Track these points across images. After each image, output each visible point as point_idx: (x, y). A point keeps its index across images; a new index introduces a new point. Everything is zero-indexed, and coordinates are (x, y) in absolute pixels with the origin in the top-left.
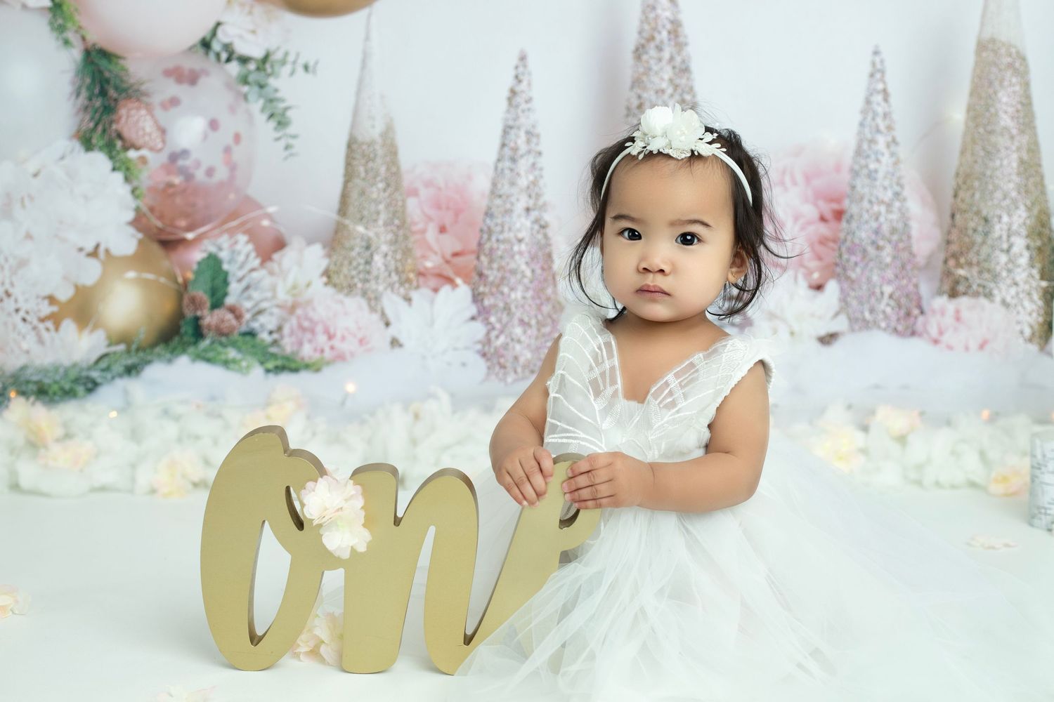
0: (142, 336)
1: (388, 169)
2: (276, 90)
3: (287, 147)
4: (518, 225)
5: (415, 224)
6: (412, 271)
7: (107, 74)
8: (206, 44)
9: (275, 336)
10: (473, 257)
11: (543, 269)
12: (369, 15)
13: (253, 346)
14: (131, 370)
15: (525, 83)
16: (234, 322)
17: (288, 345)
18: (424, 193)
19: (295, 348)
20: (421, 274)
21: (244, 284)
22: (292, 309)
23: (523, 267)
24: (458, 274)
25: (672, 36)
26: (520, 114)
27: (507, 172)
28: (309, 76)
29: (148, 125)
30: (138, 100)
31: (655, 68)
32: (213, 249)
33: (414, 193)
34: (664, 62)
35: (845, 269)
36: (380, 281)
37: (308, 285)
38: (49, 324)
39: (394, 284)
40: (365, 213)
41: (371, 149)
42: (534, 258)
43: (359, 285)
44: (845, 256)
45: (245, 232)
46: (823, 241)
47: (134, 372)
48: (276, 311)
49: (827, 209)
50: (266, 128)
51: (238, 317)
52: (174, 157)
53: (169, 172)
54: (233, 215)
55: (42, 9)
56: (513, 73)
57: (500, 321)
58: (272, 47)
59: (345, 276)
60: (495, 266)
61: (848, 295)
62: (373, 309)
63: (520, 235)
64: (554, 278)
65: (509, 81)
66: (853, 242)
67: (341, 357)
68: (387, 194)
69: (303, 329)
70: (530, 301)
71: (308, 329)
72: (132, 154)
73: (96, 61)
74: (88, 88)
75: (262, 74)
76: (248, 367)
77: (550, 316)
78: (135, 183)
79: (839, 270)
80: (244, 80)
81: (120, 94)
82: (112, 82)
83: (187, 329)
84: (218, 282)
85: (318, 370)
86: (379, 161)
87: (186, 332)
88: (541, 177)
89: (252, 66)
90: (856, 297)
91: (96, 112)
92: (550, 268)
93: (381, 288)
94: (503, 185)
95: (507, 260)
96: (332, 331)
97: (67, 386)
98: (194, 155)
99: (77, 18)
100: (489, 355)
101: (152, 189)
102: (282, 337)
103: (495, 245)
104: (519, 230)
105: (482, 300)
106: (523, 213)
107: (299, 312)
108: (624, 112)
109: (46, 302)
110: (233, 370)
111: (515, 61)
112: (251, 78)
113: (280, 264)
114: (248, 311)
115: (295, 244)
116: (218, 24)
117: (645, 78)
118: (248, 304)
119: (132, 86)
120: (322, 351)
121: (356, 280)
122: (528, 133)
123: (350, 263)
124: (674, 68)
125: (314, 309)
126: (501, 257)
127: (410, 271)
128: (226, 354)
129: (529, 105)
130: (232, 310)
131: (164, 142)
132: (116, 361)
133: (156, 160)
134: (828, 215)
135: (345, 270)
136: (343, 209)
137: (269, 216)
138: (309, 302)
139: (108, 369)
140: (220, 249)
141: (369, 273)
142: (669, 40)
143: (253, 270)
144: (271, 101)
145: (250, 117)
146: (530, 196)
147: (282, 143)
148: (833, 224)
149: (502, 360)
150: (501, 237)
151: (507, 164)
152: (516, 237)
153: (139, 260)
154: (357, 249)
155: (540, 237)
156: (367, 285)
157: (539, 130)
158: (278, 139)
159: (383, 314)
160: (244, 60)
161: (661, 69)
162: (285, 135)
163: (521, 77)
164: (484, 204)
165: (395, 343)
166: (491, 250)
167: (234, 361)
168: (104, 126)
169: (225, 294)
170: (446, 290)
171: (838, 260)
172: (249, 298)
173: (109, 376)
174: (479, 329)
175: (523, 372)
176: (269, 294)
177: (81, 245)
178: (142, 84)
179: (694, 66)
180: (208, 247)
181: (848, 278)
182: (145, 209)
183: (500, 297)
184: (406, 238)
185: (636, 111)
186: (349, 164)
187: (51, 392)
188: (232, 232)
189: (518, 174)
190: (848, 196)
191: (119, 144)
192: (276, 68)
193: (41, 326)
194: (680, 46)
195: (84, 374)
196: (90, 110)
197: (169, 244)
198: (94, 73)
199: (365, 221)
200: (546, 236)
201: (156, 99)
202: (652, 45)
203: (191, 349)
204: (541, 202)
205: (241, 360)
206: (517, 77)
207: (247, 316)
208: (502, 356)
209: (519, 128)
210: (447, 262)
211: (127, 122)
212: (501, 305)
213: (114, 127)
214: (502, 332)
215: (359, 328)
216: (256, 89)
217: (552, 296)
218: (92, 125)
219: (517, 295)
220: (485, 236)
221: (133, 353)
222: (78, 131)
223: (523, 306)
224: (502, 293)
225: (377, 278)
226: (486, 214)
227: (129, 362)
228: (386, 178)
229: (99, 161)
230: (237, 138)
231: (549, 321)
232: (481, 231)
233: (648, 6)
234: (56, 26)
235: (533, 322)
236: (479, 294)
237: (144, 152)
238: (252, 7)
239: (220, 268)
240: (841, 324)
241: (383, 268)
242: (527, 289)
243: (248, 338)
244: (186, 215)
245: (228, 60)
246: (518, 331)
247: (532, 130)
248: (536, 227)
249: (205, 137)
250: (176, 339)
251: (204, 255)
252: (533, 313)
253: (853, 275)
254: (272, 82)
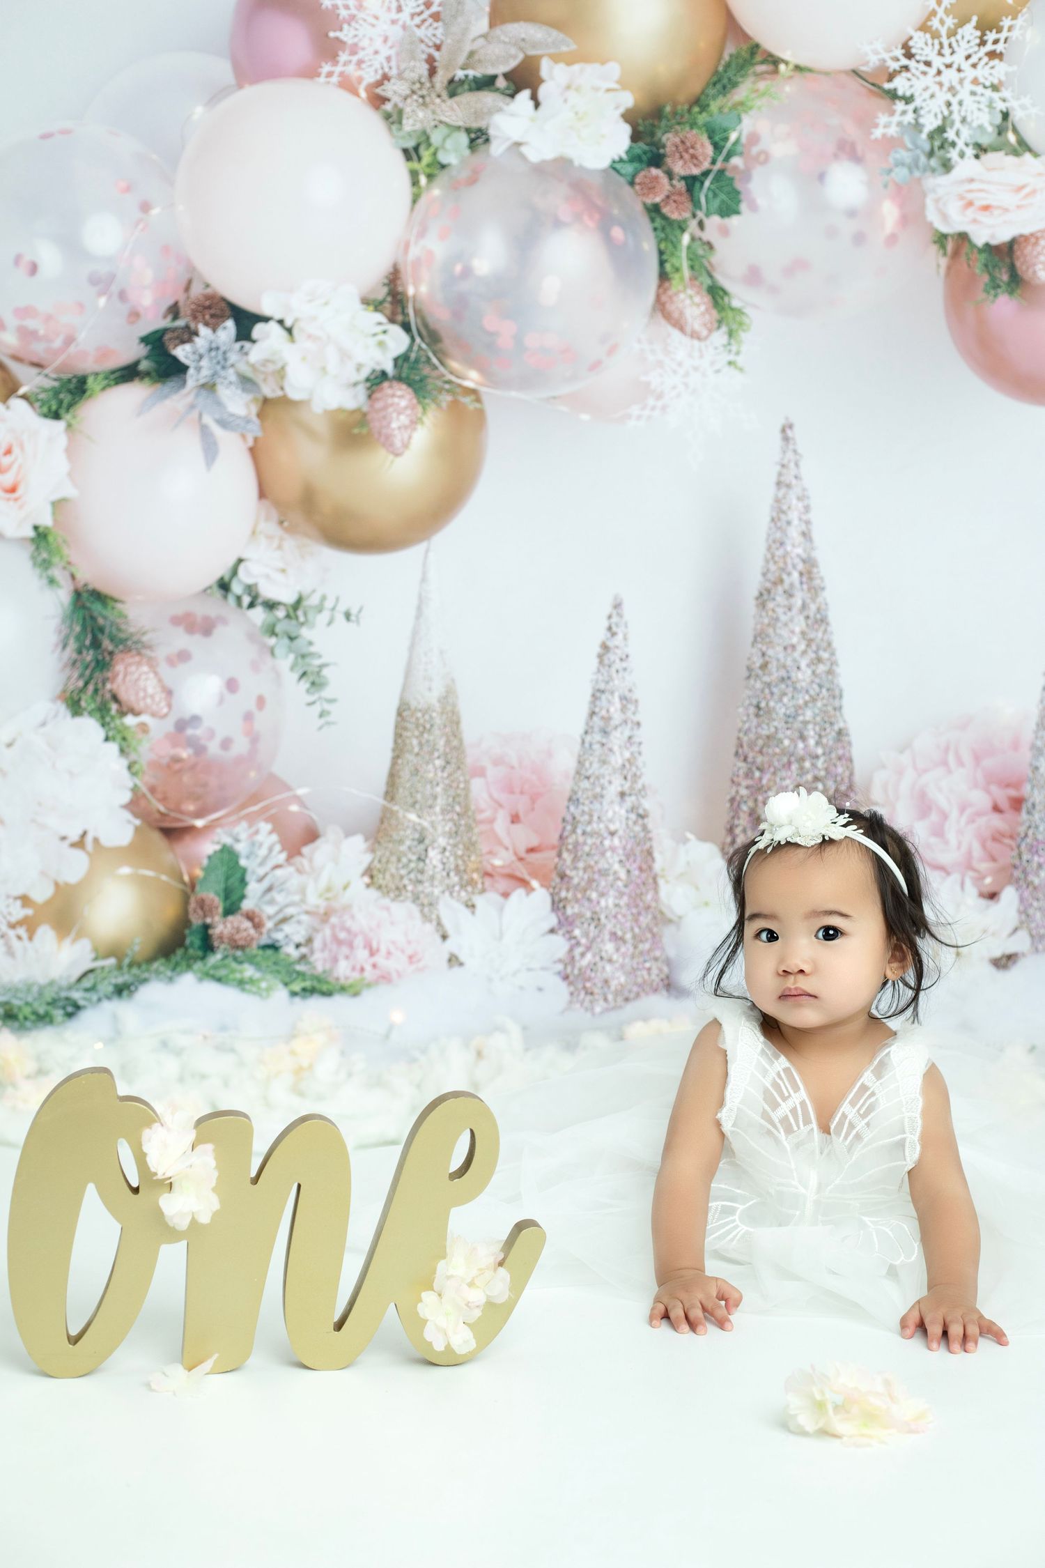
0: (137, 948)
1: (448, 742)
2: (310, 643)
3: (322, 714)
4: (610, 814)
5: (482, 811)
6: (477, 870)
7: (101, 621)
8: (224, 586)
9: (303, 950)
10: (553, 853)
11: (641, 869)
12: (427, 551)
13: (275, 963)
14: (121, 991)
15: (620, 636)
16: (252, 932)
17: (319, 961)
18: (491, 772)
19: (328, 966)
20: (487, 874)
21: (266, 884)
22: (326, 916)
23: (617, 867)
24: (535, 875)
25: (804, 579)
26: (614, 675)
27: (596, 747)
28: (352, 626)
29: (151, 685)
30: (139, 654)
31: (783, 618)
32: (228, 840)
33: (480, 772)
34: (795, 611)
35: (1024, 872)
36: (436, 883)
37: (345, 888)
38: (22, 931)
39: (453, 886)
40: (419, 797)
41: (427, 717)
42: (629, 855)
43: (410, 888)
44: (1025, 857)
45: (267, 820)
46: (997, 837)
47: (125, 993)
48: (304, 918)
49: (1002, 796)
50: (296, 690)
51: (258, 926)
52: (181, 725)
53: (175, 744)
54: (254, 798)
55: (24, 539)
56: (606, 624)
57: (586, 934)
58: (306, 592)
59: (392, 876)
60: (581, 865)
61: (1031, 905)
62: (426, 918)
63: (612, 828)
64: (655, 879)
65: (602, 634)
66: (1036, 839)
67: (386, 978)
68: (445, 775)
69: (339, 942)
70: (624, 910)
71: (344, 942)
72: (130, 720)
73: (88, 604)
74: (78, 638)
75: (294, 622)
76: (269, 989)
77: (651, 931)
78: (133, 757)
79: (1017, 873)
80: (272, 632)
81: (117, 646)
82: (107, 631)
83: (193, 940)
84: (234, 881)
85: (356, 994)
86: (437, 732)
87: (192, 944)
88: (640, 753)
89: (281, 613)
90: (1040, 909)
91: (87, 667)
92: (650, 868)
93: (437, 891)
94: (591, 764)
95: (596, 858)
96: (375, 945)
97: (41, 1011)
98: (207, 723)
99: (66, 551)
100: (571, 978)
101: (154, 765)
102: (312, 952)
103: (581, 839)
104: (611, 821)
105: (564, 907)
106: (618, 799)
107: (334, 920)
108: (746, 674)
109: (19, 903)
110: (250, 992)
111: (608, 609)
112: (278, 629)
113: (311, 860)
114: (270, 918)
115: (331, 834)
116: (240, 561)
117: (771, 631)
118: (270, 910)
119: (132, 635)
120: (362, 970)
121: (406, 881)
122: (623, 698)
123: (399, 860)
124: (807, 617)
125: (353, 917)
126: (588, 855)
127: (473, 871)
128: (241, 972)
129: (624, 665)
130: (250, 917)
131: (169, 706)
132: (104, 979)
133: (159, 728)
134: (1004, 804)
135: (392, 868)
136: (391, 792)
137: (298, 800)
138: (347, 908)
139: (92, 989)
140: (237, 840)
141: (422, 872)
142: (801, 583)
143: (277, 867)
144: (303, 656)
145: (278, 676)
146: (625, 778)
147: (317, 709)
148: (1010, 815)
149: (588, 985)
150: (589, 829)
151: (597, 737)
152: (607, 828)
153: (136, 852)
154: (408, 843)
155: (637, 828)
156: (420, 888)
157: (636, 695)
158: (310, 704)
159: (439, 924)
160: (271, 606)
161: (791, 620)
162: (320, 698)
163: (614, 629)
164: (568, 786)
165: (453, 960)
166: (576, 844)
167: (252, 981)
168: (96, 684)
169: (243, 897)
170: (519, 893)
171: (1017, 862)
172: (272, 902)
173: (95, 997)
174: (559, 945)
175: (615, 1001)
176: (297, 898)
177: (63, 833)
178: (144, 634)
179: (832, 616)
180: (222, 837)
181: (1029, 884)
182: (144, 789)
183: (586, 903)
184: (469, 828)
185: (760, 672)
186: (398, 736)
187: (21, 1017)
188: (251, 819)
189: (611, 750)
190: (1030, 780)
191: (114, 707)
192: (310, 616)
193: (11, 933)
194: (815, 591)
195: (63, 994)
196: (78, 664)
197: (173, 833)
198: (84, 619)
199: (417, 806)
200: (645, 828)
201: (161, 653)
202: (780, 589)
203: (198, 965)
204: (639, 786)
205: (258, 980)
206: (610, 629)
207: (269, 925)
208: (589, 979)
209: (612, 693)
210: (521, 859)
211: (124, 680)
212: (588, 914)
213: (108, 686)
214: (588, 948)
215: (409, 942)
216: (286, 641)
217: (653, 904)
218: (81, 684)
219: (609, 901)
220: (569, 828)
221: (125, 969)
222: (64, 691)
223: (615, 917)
224: (589, 900)
225: (432, 878)
226: (570, 799)
227: (120, 980)
228: (446, 754)
229: (89, 726)
230: (261, 702)
231: (649, 935)
232: (564, 820)
233: (774, 542)
234: (39, 559)
235: (628, 936)
236: (560, 901)
237: (144, 718)
238: (281, 539)
239: (237, 863)
240: (1020, 943)
241: (440, 866)
242: (621, 894)
243: (269, 952)
244: (195, 797)
245: (251, 605)
246: (609, 947)
247: (627, 693)
248: (633, 816)
249: (221, 700)
250: (180, 952)
251: (218, 847)
252: (628, 925)
253: (1036, 881)
254: (305, 632)
